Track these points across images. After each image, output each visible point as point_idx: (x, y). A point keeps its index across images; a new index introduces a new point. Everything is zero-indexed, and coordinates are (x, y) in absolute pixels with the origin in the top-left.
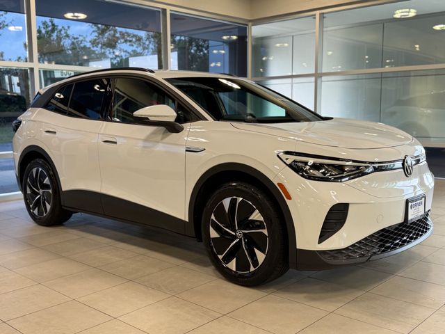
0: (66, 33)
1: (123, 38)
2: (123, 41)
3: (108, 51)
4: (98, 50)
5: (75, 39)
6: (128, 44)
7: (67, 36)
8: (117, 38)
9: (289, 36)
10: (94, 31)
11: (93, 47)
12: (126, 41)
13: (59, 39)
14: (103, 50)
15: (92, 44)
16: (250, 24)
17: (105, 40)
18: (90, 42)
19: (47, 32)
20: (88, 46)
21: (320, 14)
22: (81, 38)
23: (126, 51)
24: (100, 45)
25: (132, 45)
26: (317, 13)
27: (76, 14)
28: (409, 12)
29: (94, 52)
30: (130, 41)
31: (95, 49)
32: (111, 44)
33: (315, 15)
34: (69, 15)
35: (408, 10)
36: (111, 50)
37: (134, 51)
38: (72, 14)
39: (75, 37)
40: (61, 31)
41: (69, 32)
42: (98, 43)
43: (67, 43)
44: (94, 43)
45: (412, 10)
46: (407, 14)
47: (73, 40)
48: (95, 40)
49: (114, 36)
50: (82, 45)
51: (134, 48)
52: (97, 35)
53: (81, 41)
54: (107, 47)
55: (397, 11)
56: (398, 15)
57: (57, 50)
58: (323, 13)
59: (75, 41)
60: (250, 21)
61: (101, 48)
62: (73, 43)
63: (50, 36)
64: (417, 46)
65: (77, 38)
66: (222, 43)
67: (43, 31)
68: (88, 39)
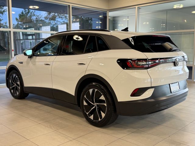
0: (34, 14)
1: (58, 16)
2: (58, 17)
3: (52, 21)
4: (47, 21)
5: (37, 16)
6: (61, 18)
7: (34, 15)
8: (56, 16)
9: (126, 16)
10: (46, 13)
11: (45, 20)
12: (60, 17)
13: (31, 16)
14: (50, 21)
15: (45, 18)
16: (108, 11)
17: (51, 17)
18: (44, 17)
19: (26, 13)
20: (43, 20)
21: (138, 7)
22: (40, 16)
23: (60, 22)
24: (48, 19)
25: (62, 19)
26: (136, 7)
27: (34, 7)
28: (180, 6)
29: (45, 22)
30: (61, 17)
31: (46, 21)
32: (53, 19)
33: (135, 8)
34: (31, 7)
35: (179, 5)
36: (53, 21)
37: (64, 22)
38: (32, 7)
39: (38, 15)
40: (31, 13)
41: (35, 13)
42: (48, 18)
43: (34, 18)
44: (46, 18)
45: (181, 5)
46: (179, 6)
47: (36, 17)
48: (46, 17)
49: (54, 15)
50: (40, 19)
51: (63, 20)
52: (47, 15)
53: (40, 17)
54: (51, 20)
55: (175, 5)
56: (175, 7)
57: (30, 21)
58: (139, 7)
59: (38, 17)
60: (108, 10)
61: (49, 20)
62: (37, 18)
63: (27, 15)
64: (186, 20)
65: (38, 16)
66: (98, 19)
67: (24, 13)
68: (43, 16)
